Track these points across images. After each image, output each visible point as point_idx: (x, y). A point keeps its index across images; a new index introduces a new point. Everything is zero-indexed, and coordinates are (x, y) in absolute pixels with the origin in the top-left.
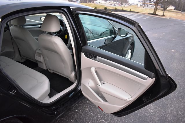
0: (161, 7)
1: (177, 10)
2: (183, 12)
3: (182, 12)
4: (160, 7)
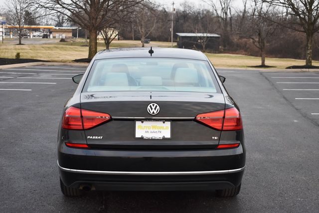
0: (74, 35)
1: (125, 38)
2: (147, 42)
3: (145, 44)
4: (70, 35)
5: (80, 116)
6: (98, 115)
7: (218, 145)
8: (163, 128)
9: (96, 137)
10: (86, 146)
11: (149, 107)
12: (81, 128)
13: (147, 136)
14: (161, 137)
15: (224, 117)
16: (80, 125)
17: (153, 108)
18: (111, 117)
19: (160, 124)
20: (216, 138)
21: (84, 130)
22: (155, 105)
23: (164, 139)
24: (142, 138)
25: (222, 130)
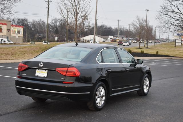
7: (63, 82)
8: (45, 73)
9: (24, 74)
14: (43, 76)
15: (67, 71)
19: (44, 71)
20: (63, 79)
22: (42, 63)
23: (44, 77)
25: (66, 76)
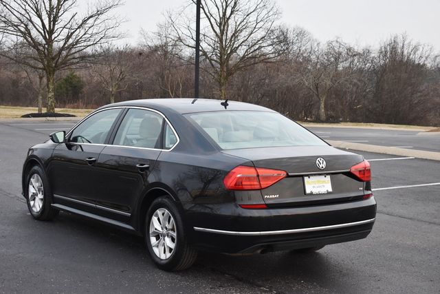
5: (256, 175)
6: (275, 173)
9: (273, 196)
10: (265, 206)
11: (317, 162)
12: (258, 187)
13: (315, 191)
16: (256, 185)
17: (321, 162)
18: (287, 174)
21: (261, 189)
22: (322, 159)
24: (311, 194)
